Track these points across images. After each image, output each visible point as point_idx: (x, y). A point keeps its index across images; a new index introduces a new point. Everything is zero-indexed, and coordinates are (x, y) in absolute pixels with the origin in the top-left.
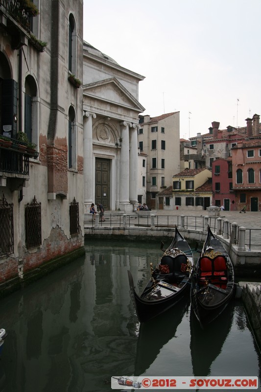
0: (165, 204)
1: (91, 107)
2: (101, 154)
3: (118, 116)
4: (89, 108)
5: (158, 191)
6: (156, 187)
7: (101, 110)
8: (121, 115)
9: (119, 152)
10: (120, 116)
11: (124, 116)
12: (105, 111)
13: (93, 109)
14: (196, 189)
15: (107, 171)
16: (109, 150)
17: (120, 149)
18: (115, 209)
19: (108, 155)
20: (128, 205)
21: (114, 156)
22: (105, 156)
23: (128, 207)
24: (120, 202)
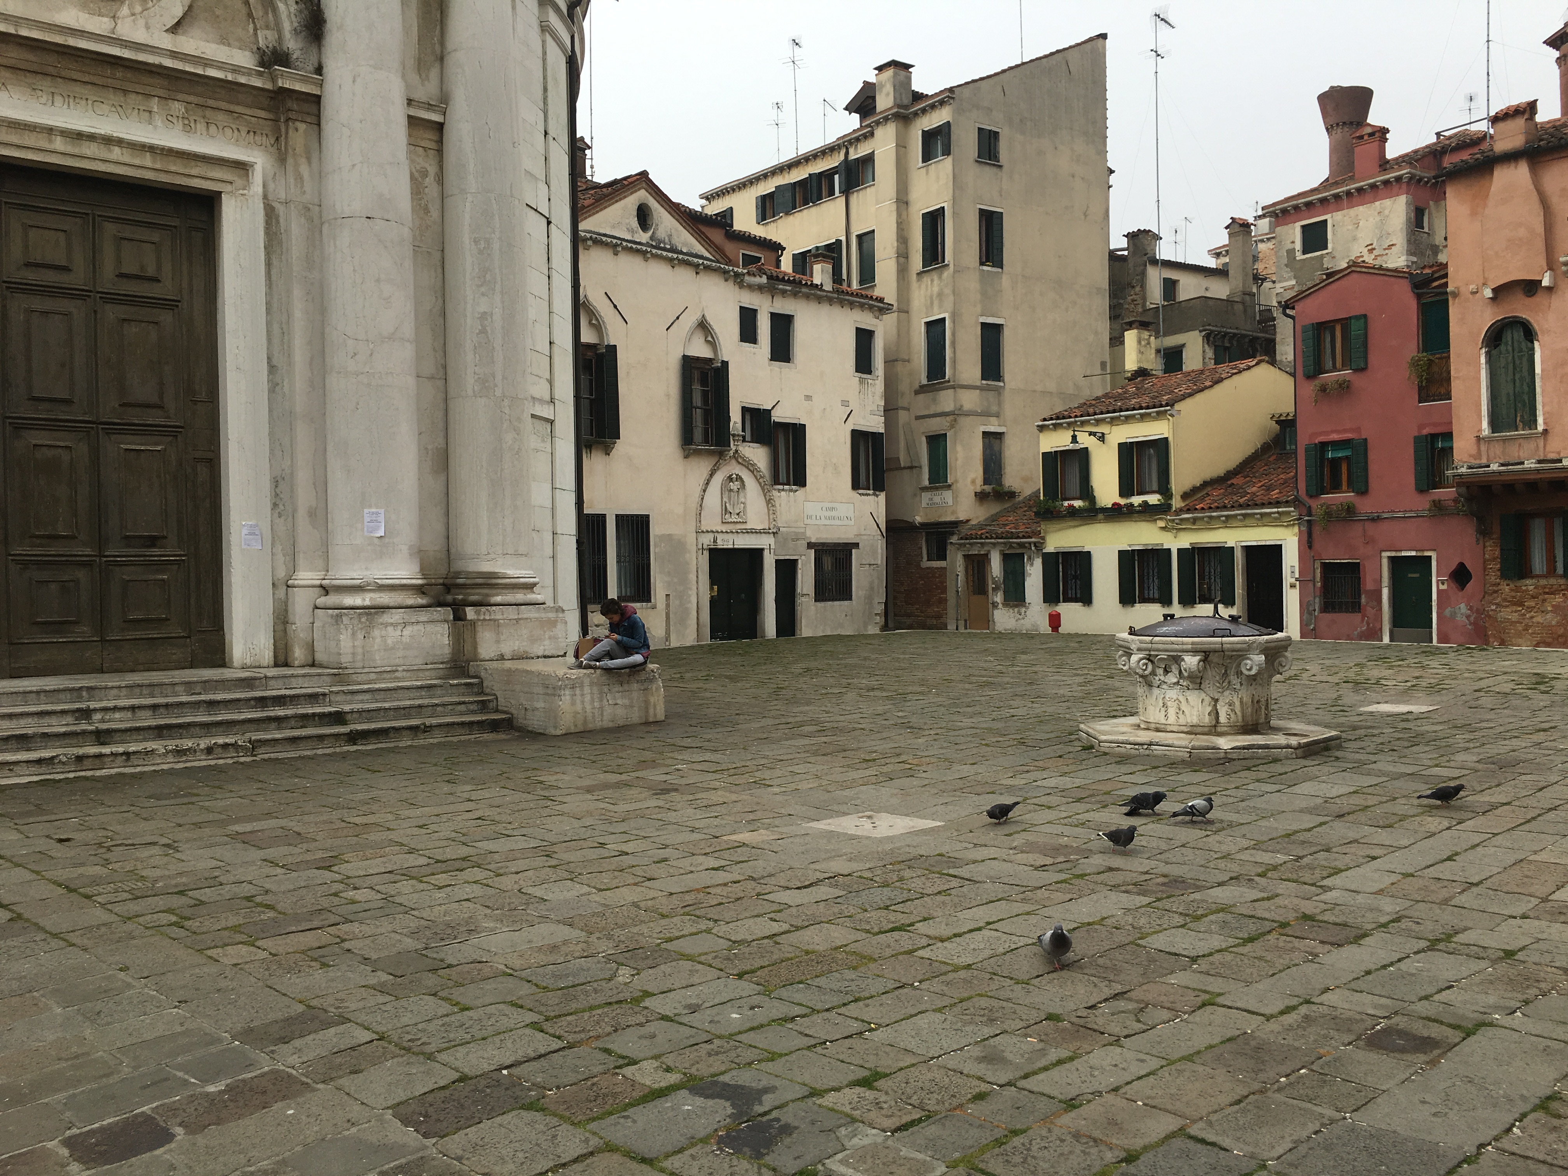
0: (999, 598)
2: (50, 130)
5: (962, 517)
6: (948, 495)
9: (299, 134)
14: (1185, 496)
15: (171, 305)
16: (178, 107)
17: (317, 100)
18: (267, 656)
19: (151, 149)
20: (396, 616)
21: (242, 167)
22: (116, 153)
23: (393, 634)
24: (325, 590)
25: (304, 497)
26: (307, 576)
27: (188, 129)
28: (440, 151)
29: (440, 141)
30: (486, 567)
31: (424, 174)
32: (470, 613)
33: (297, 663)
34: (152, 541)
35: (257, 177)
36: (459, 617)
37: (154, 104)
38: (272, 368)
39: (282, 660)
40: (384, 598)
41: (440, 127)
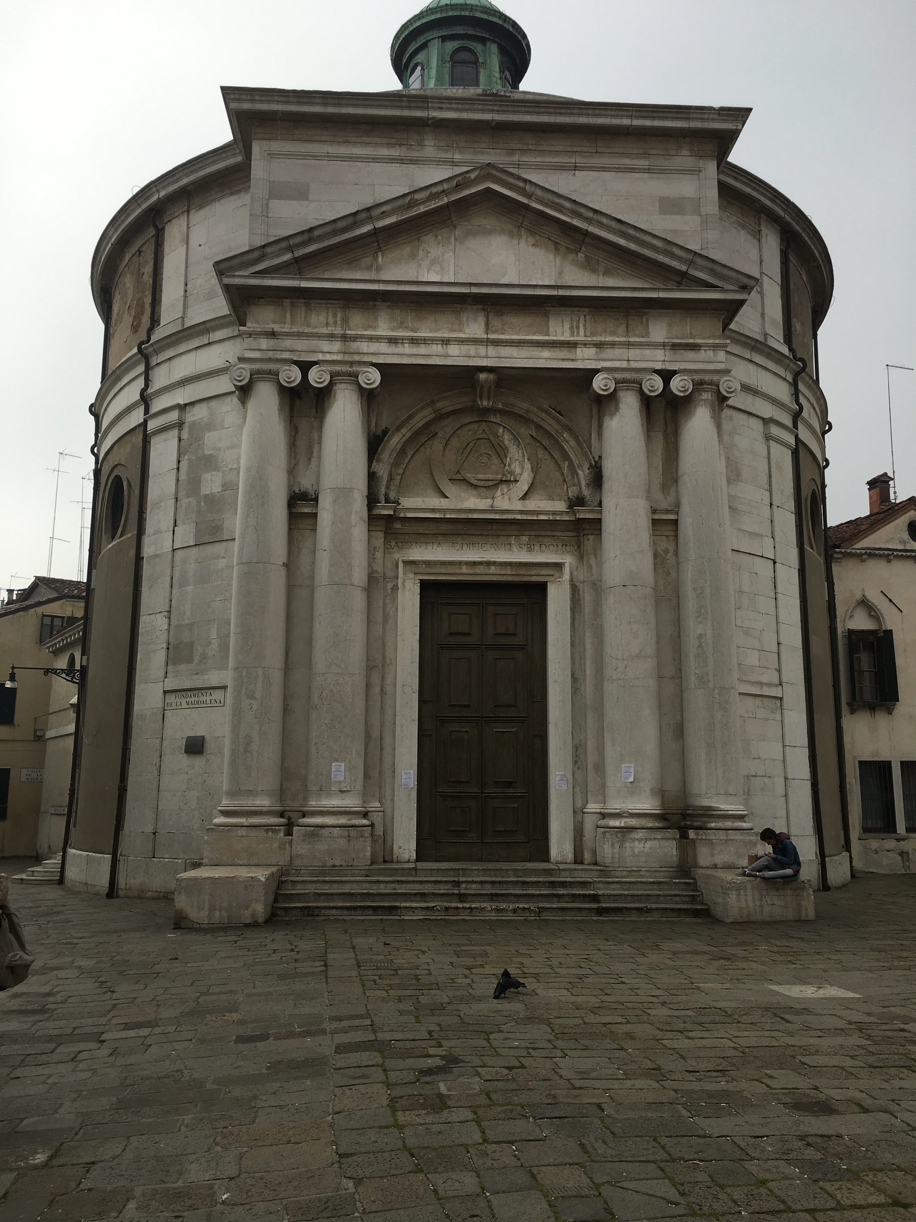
1: (345, 338)
2: (460, 563)
3: (546, 353)
4: (337, 346)
7: (414, 341)
8: (572, 345)
9: (589, 542)
10: (563, 353)
11: (599, 345)
12: (446, 342)
13: (364, 346)
15: (521, 648)
16: (525, 539)
17: (599, 521)
18: (570, 856)
19: (510, 564)
20: (641, 834)
21: (559, 566)
22: (493, 570)
23: (638, 847)
24: (603, 816)
25: (591, 758)
26: (593, 807)
27: (530, 550)
28: (676, 536)
29: (676, 531)
30: (706, 803)
31: (667, 551)
32: (692, 834)
33: (586, 862)
34: (509, 784)
35: (567, 570)
36: (684, 836)
37: (513, 540)
38: (574, 679)
39: (578, 859)
40: (633, 822)
41: (676, 522)
